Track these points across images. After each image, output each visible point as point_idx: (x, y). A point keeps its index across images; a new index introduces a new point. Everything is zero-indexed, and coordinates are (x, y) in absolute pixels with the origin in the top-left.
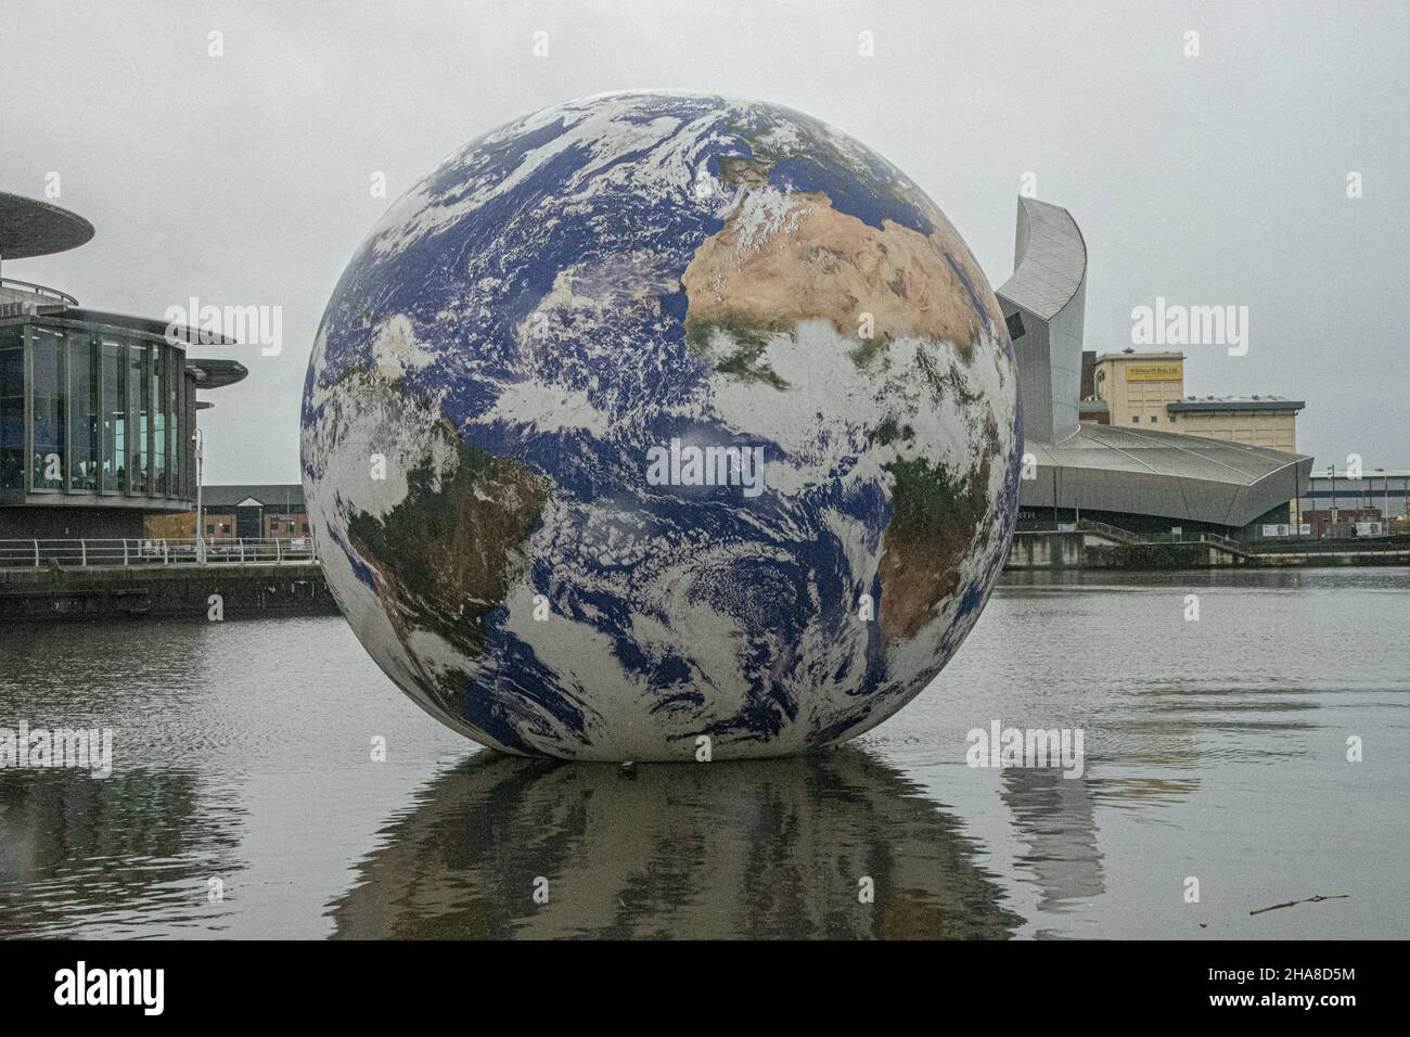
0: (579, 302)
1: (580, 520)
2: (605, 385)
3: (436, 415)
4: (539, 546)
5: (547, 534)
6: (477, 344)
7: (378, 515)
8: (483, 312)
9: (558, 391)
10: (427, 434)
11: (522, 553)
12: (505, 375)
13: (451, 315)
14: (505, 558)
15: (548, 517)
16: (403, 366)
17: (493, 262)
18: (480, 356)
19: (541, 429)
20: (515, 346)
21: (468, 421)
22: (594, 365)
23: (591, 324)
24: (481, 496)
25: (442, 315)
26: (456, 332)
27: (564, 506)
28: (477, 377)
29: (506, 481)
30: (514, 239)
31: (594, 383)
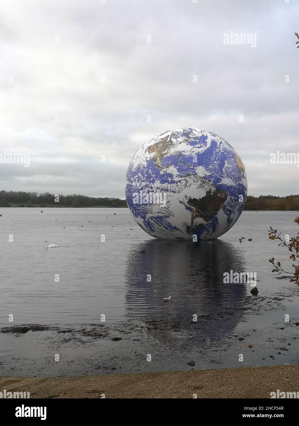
0: (229, 166)
1: (231, 198)
2: (234, 179)
3: (212, 183)
4: (225, 203)
5: (227, 201)
6: (217, 172)
7: (198, 199)
8: (217, 167)
9: (229, 179)
10: (210, 186)
11: (223, 204)
12: (222, 177)
13: (211, 167)
14: (220, 205)
15: (227, 199)
16: (204, 175)
17: (215, 159)
18: (218, 174)
19: (228, 185)
20: (223, 172)
21: (218, 184)
22: (232, 175)
23: (231, 170)
24: (219, 195)
25: (210, 167)
26: (213, 170)
27: (230, 197)
28: (218, 177)
29: (223, 193)
30: (216, 155)
31: (233, 178)
